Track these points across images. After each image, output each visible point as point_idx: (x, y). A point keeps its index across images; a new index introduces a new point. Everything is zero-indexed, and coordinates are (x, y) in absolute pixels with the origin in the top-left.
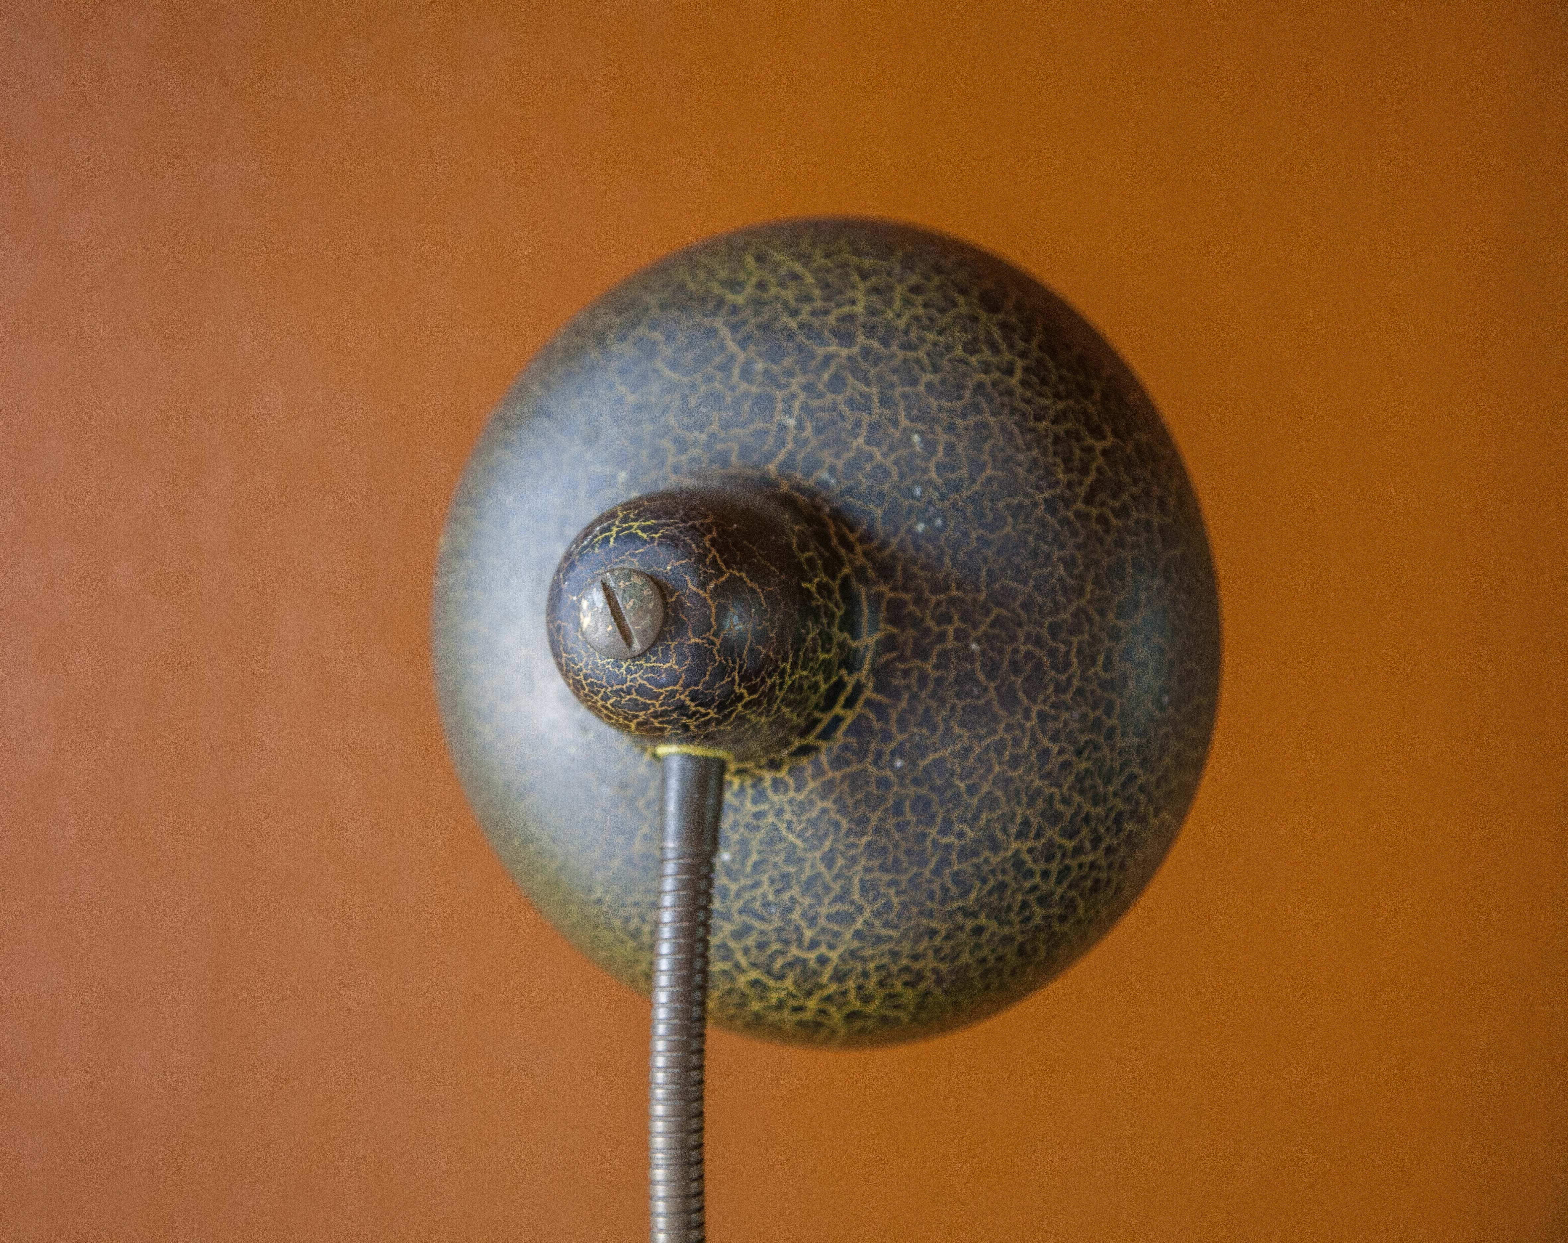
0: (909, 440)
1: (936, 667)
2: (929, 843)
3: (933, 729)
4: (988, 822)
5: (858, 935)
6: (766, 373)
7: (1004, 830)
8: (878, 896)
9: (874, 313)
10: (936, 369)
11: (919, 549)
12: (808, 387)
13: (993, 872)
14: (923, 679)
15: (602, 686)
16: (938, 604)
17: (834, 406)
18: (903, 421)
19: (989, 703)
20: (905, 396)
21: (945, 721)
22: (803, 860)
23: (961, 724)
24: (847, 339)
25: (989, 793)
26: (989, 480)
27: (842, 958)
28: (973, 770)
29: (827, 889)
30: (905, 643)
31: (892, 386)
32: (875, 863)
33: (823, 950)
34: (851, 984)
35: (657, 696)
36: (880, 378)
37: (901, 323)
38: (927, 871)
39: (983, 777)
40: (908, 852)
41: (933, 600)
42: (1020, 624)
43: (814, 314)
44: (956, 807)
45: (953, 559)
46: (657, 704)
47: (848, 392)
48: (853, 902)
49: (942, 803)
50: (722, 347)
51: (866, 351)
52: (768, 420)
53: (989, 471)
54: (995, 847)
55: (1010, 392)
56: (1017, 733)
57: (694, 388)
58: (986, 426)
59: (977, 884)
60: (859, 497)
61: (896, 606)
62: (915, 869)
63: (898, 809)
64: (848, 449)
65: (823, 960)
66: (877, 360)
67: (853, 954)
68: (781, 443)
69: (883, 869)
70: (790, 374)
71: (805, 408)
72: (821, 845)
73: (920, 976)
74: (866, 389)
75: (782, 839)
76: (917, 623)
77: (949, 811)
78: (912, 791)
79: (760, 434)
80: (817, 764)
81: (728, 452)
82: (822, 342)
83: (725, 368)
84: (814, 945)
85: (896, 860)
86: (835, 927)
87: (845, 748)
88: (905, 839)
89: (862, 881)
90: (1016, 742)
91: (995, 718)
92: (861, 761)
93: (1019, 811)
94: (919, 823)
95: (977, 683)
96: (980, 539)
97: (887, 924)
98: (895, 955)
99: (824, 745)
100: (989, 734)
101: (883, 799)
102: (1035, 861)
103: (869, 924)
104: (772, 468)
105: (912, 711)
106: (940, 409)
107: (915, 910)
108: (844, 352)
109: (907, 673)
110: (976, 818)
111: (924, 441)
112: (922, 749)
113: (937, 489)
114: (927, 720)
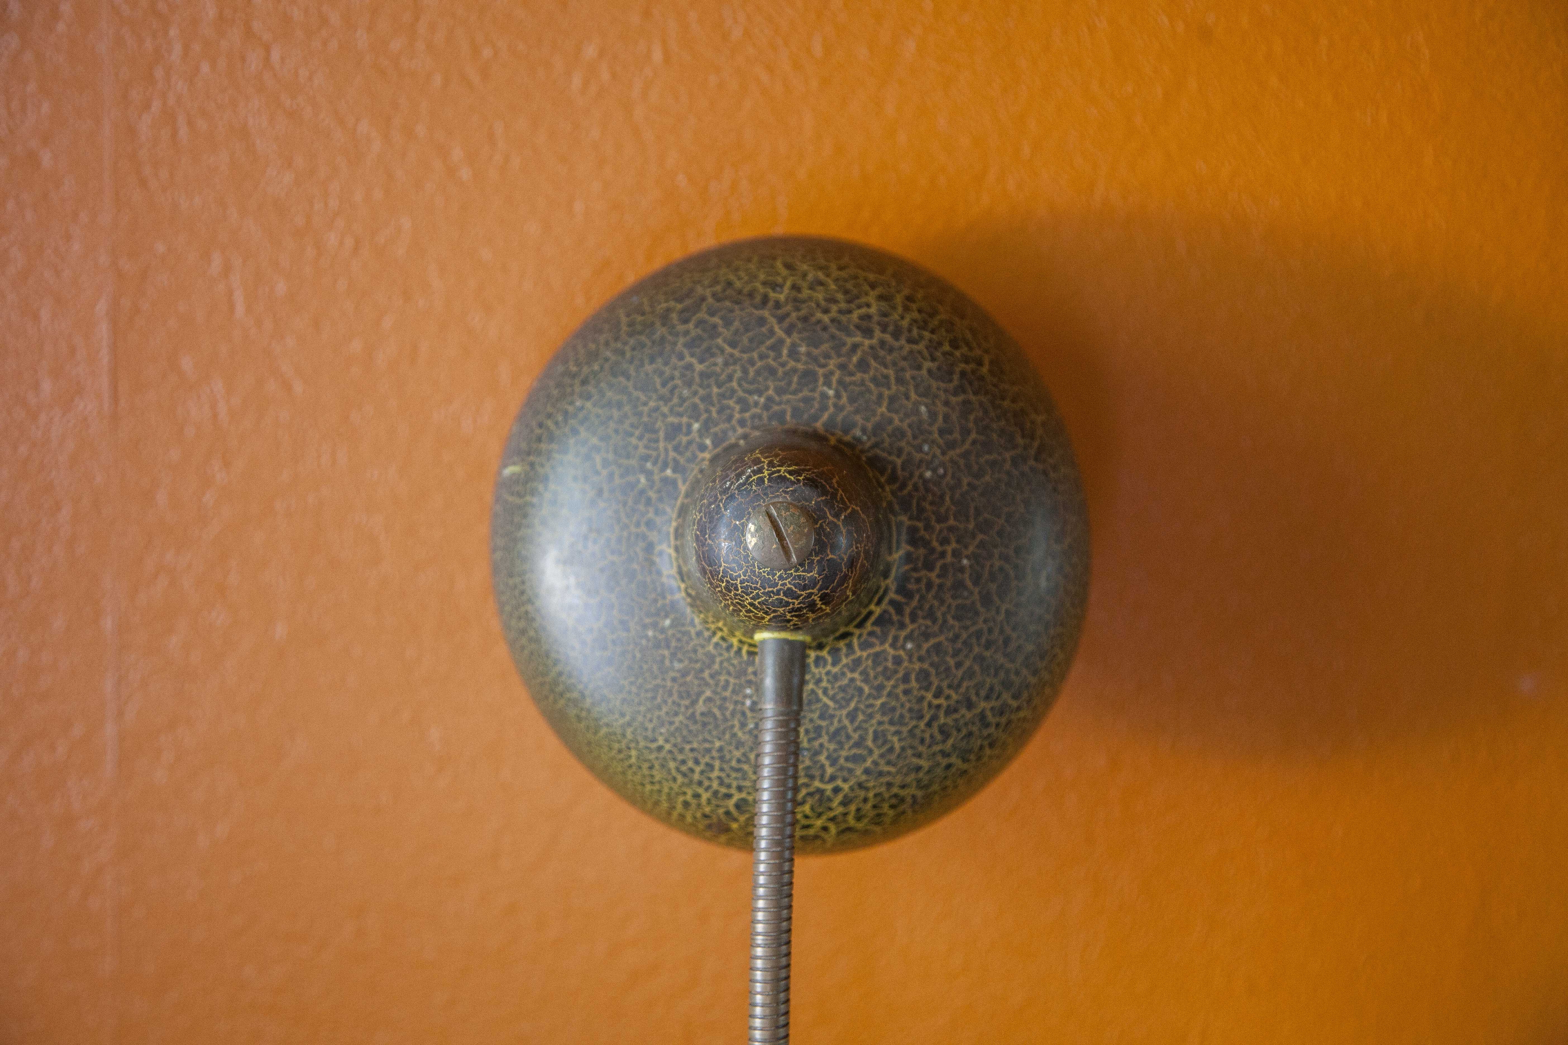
0: (918, 410)
1: (939, 576)
2: (925, 704)
3: (934, 621)
4: (968, 688)
5: (867, 771)
6: (808, 354)
7: (977, 694)
8: (885, 742)
9: (885, 315)
10: (933, 359)
11: (927, 490)
12: (842, 367)
13: (966, 724)
14: (929, 585)
15: (756, 588)
16: (941, 531)
17: (863, 383)
18: (913, 396)
20: (913, 378)
21: (944, 615)
22: (832, 717)
23: (954, 618)
24: (868, 332)
25: (969, 668)
26: (974, 442)
27: (852, 789)
28: (960, 650)
29: (848, 737)
30: (918, 558)
31: (903, 370)
32: (886, 719)
33: (839, 783)
34: (853, 808)
35: (797, 598)
36: (895, 364)
37: (905, 323)
38: (922, 725)
39: (967, 656)
40: (910, 710)
41: (938, 527)
42: (996, 546)
43: (840, 312)
44: (947, 677)
45: (952, 498)
46: (796, 602)
47: (872, 373)
48: (867, 747)
49: (937, 674)
50: (772, 332)
51: (882, 343)
52: (813, 390)
53: (973, 435)
54: (970, 705)
55: (982, 378)
56: (991, 624)
57: (752, 362)
58: (970, 402)
59: (955, 733)
60: (883, 450)
61: (913, 530)
62: (914, 723)
63: (906, 679)
64: (874, 415)
65: (837, 790)
66: (891, 350)
67: (860, 785)
68: (824, 408)
69: (891, 723)
70: (827, 356)
71: (840, 382)
72: (848, 705)
73: (902, 800)
74: (885, 371)
75: (818, 700)
76: (926, 544)
77: (941, 680)
78: (917, 666)
79: (807, 400)
80: (850, 646)
81: (784, 412)
82: (849, 334)
83: (776, 347)
84: (833, 778)
85: (902, 716)
86: (850, 765)
87: (871, 634)
88: (909, 701)
89: (875, 732)
90: (990, 631)
91: (977, 613)
92: (882, 643)
93: (988, 680)
94: (920, 688)
95: (966, 588)
96: (969, 484)
97: (889, 763)
98: (889, 785)
99: (857, 632)
100: (972, 625)
101: (896, 672)
102: (994, 716)
103: (875, 763)
104: (819, 425)
105: (921, 607)
106: (938, 389)
107: (909, 752)
108: (867, 342)
109: (918, 580)
110: (959, 686)
111: (929, 411)
112: (926, 636)
113: (939, 447)
114: (931, 615)
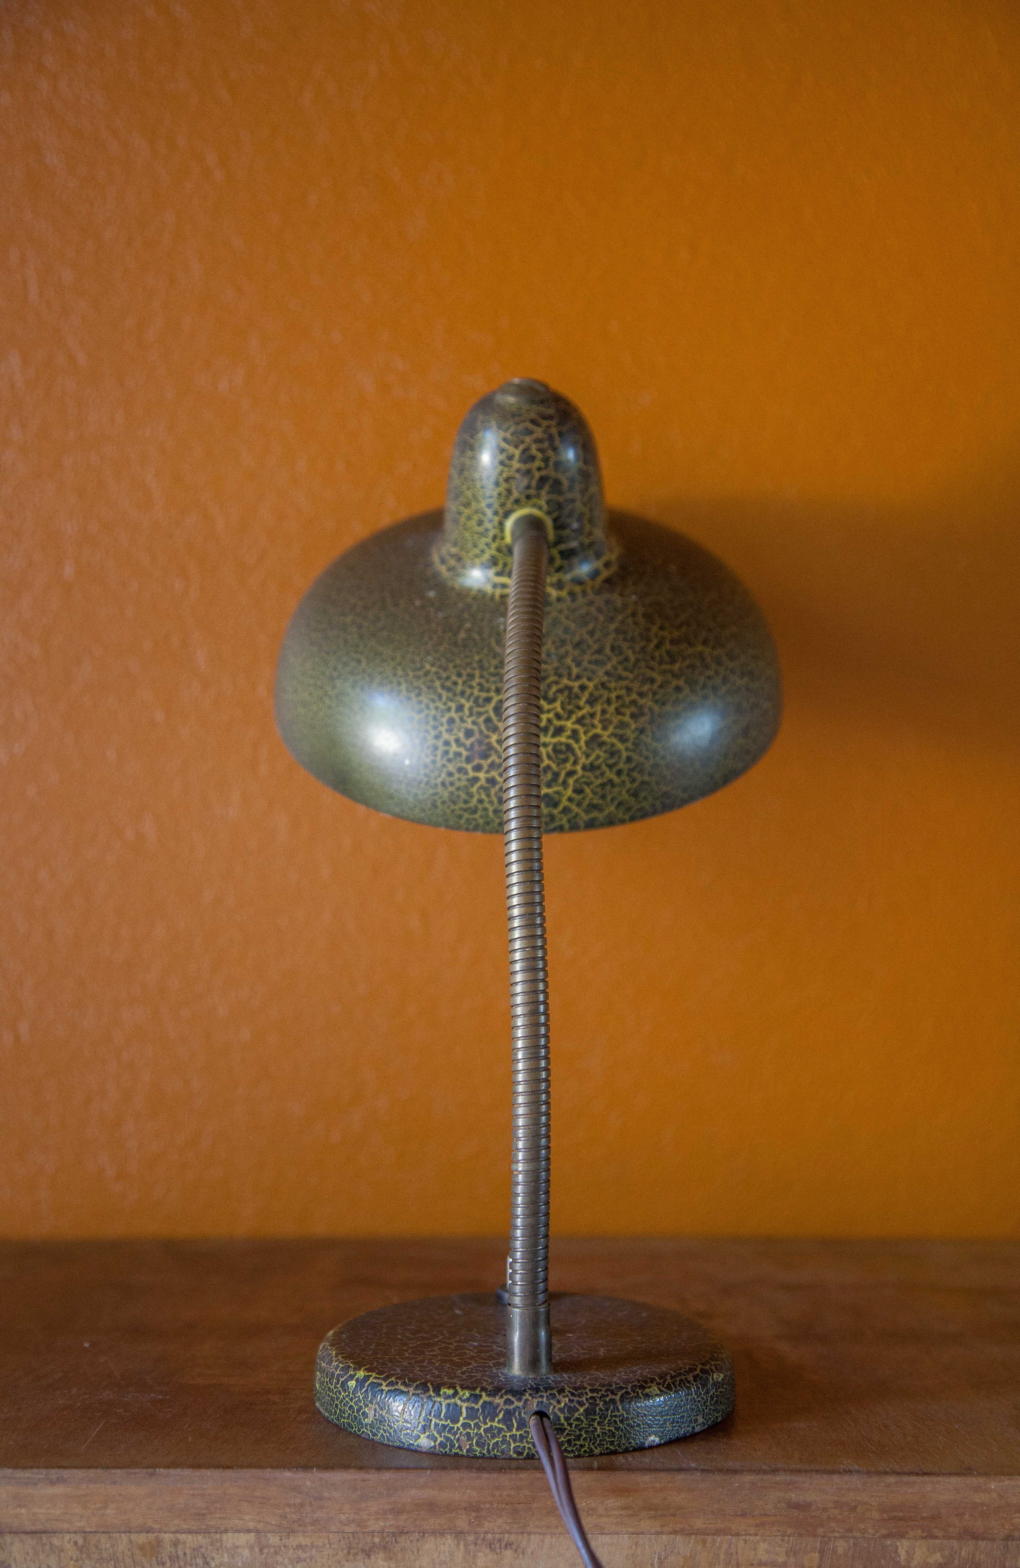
2: (652, 633)
3: (652, 588)
5: (607, 673)
27: (596, 687)
32: (619, 637)
33: (584, 681)
38: (652, 645)
48: (606, 655)
49: (659, 617)
62: (644, 643)
63: (633, 615)
65: (583, 688)
67: (603, 685)
69: (625, 640)
72: (586, 626)
73: (641, 710)
75: (561, 622)
77: (663, 621)
78: (641, 610)
80: (585, 589)
84: (578, 677)
85: (633, 637)
86: (594, 667)
87: (601, 586)
88: (638, 629)
89: (612, 644)
92: (612, 592)
93: (703, 631)
94: (646, 623)
97: (626, 669)
101: (624, 610)
103: (615, 668)
112: (647, 595)
114: (649, 584)
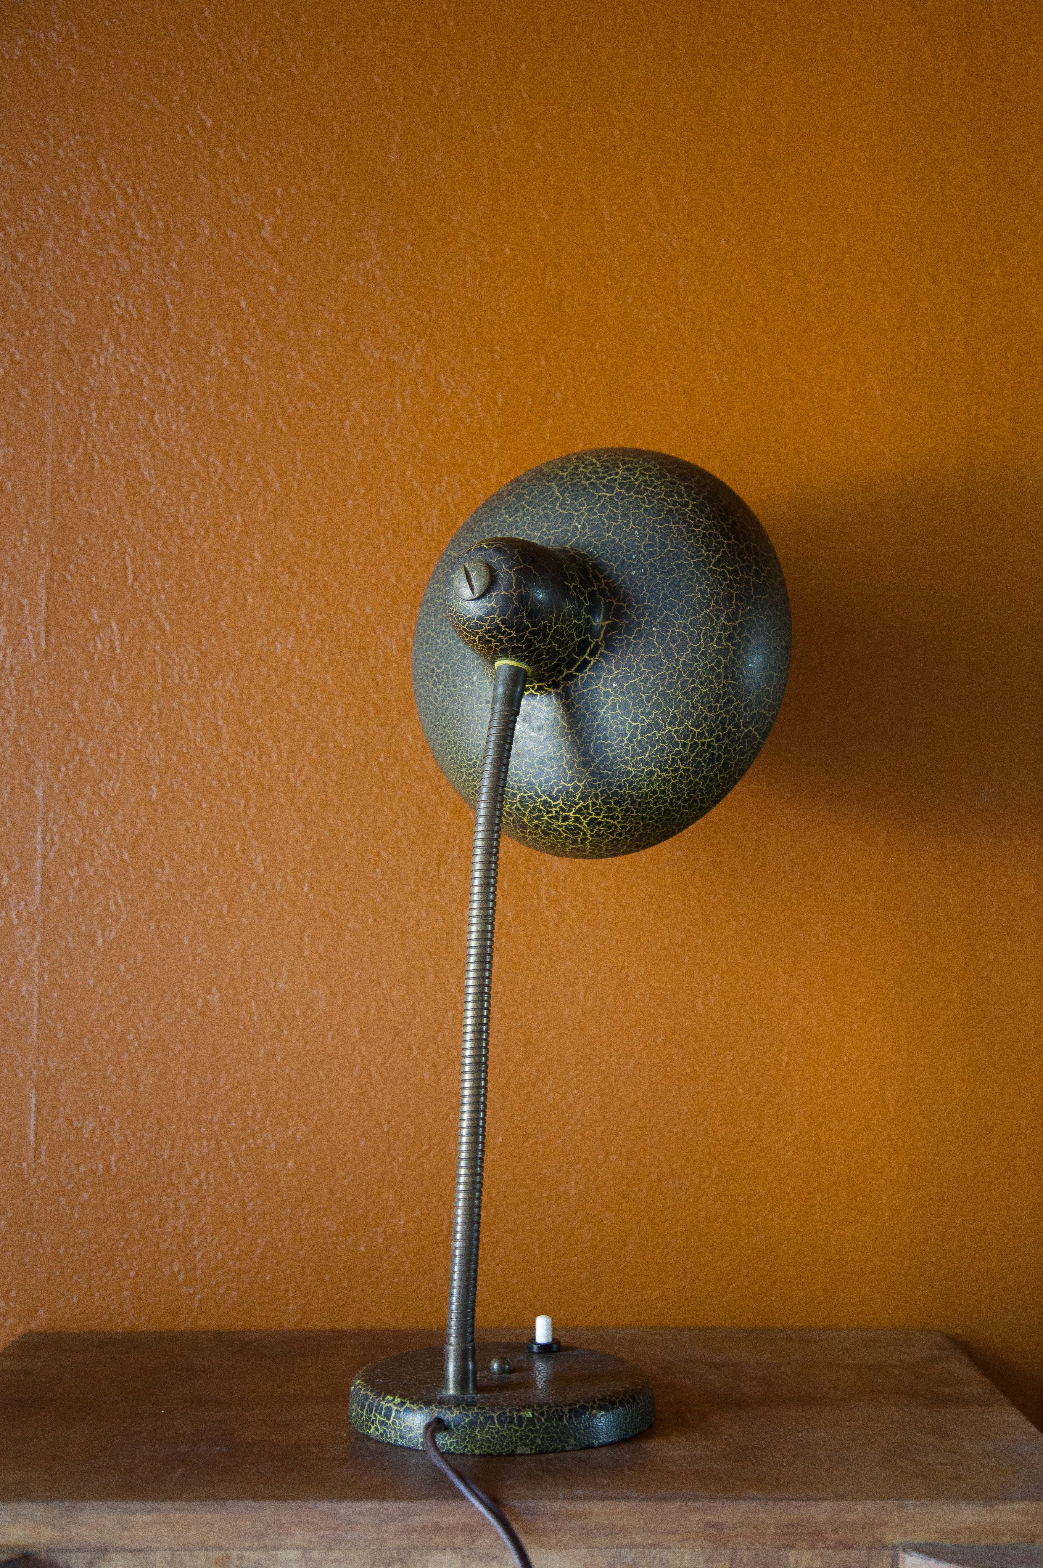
0: (633, 533)
1: (635, 638)
3: (632, 668)
4: (656, 715)
6: (572, 504)
7: (664, 720)
9: (625, 479)
10: (650, 503)
11: (632, 582)
12: (590, 510)
13: (657, 741)
14: (629, 644)
16: (639, 608)
17: (601, 519)
18: (632, 525)
19: (659, 656)
20: (633, 514)
21: (638, 664)
23: (645, 666)
24: (611, 489)
25: (656, 700)
26: (669, 552)
28: (650, 688)
30: (621, 627)
31: (629, 509)
32: (601, 736)
36: (623, 507)
37: (638, 483)
39: (654, 692)
40: (617, 729)
42: (677, 619)
43: (597, 479)
47: (608, 512)
49: (635, 704)
50: (553, 494)
51: (618, 494)
52: (569, 526)
53: (669, 548)
54: (659, 728)
55: (685, 515)
57: (538, 513)
58: (671, 528)
59: (650, 748)
60: (605, 559)
62: (620, 738)
63: (613, 707)
64: (604, 538)
66: (624, 498)
68: (574, 536)
70: (582, 505)
71: (587, 520)
74: (616, 511)
75: (558, 723)
76: (628, 617)
77: (637, 709)
78: (620, 700)
79: (565, 532)
80: (576, 685)
82: (599, 491)
83: (553, 504)
85: (611, 734)
87: (589, 677)
88: (616, 723)
90: (671, 676)
91: (661, 663)
92: (597, 685)
93: (672, 711)
94: (623, 714)
95: (654, 647)
96: (662, 579)
100: (658, 671)
101: (606, 703)
102: (679, 738)
104: (568, 546)
106: (649, 520)
107: (619, 760)
108: (609, 495)
110: (650, 713)
111: (641, 534)
112: (626, 678)
113: (643, 555)
114: (629, 664)
